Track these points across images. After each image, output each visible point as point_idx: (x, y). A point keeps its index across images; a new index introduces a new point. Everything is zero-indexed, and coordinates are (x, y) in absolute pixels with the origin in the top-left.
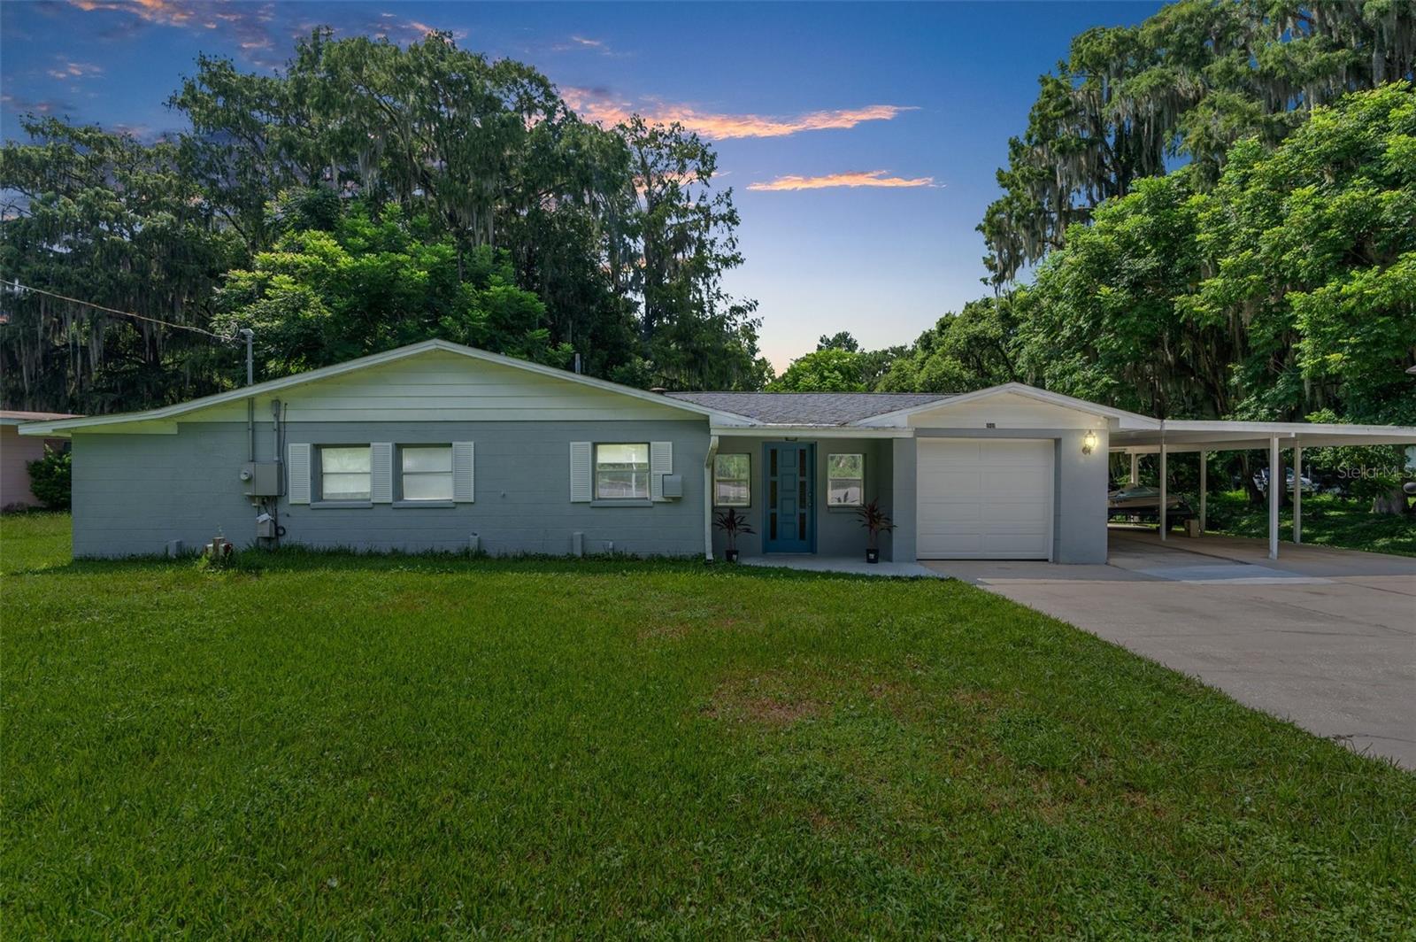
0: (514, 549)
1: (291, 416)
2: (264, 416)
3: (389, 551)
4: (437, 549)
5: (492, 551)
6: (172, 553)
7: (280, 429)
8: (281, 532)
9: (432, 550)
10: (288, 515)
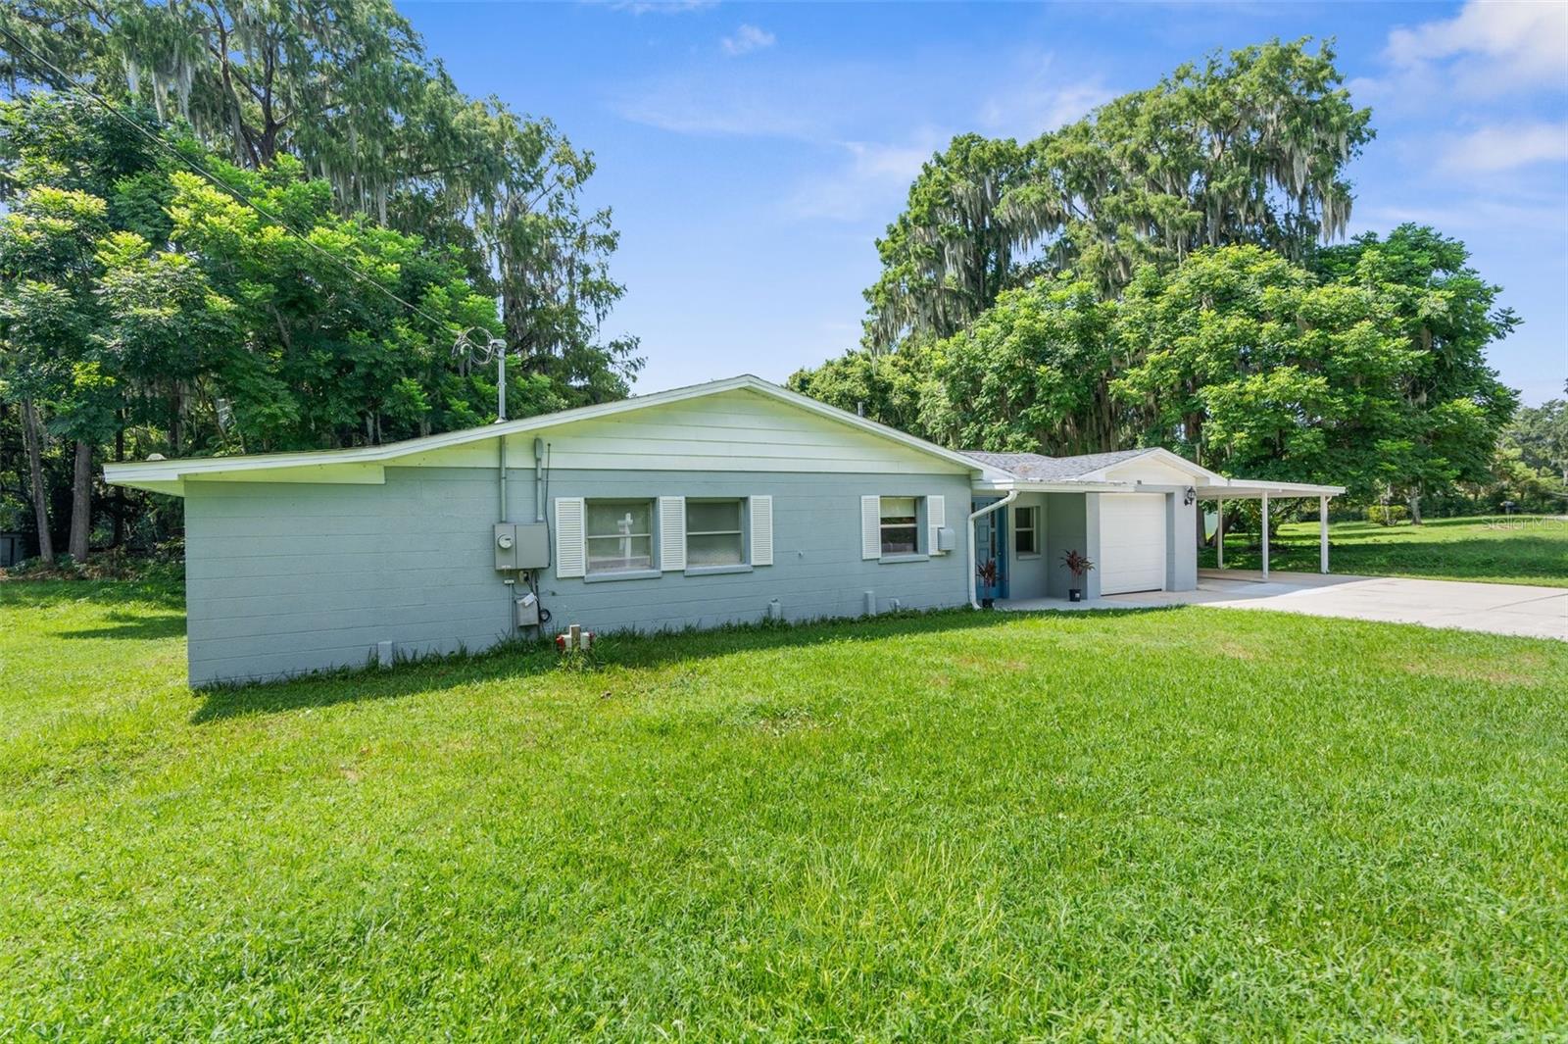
0: (811, 614)
1: (556, 460)
2: (519, 459)
3: (681, 629)
4: (734, 623)
5: (791, 620)
6: (385, 660)
7: (539, 477)
8: (544, 616)
9: (729, 625)
10: (554, 594)
